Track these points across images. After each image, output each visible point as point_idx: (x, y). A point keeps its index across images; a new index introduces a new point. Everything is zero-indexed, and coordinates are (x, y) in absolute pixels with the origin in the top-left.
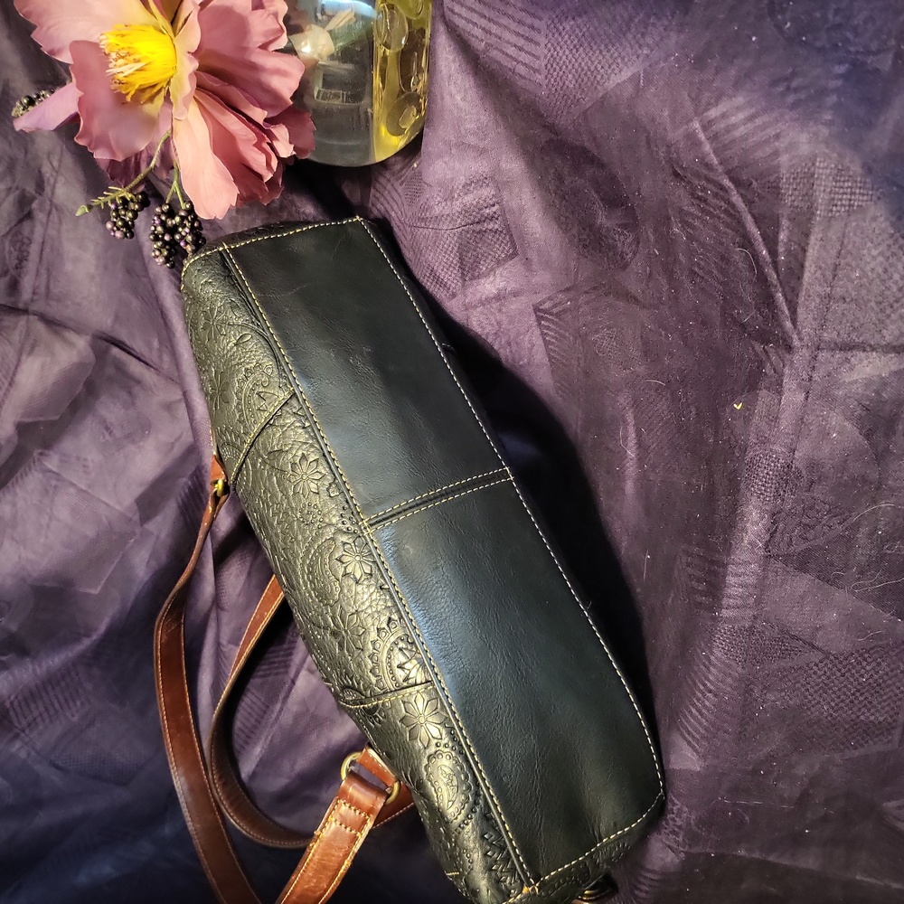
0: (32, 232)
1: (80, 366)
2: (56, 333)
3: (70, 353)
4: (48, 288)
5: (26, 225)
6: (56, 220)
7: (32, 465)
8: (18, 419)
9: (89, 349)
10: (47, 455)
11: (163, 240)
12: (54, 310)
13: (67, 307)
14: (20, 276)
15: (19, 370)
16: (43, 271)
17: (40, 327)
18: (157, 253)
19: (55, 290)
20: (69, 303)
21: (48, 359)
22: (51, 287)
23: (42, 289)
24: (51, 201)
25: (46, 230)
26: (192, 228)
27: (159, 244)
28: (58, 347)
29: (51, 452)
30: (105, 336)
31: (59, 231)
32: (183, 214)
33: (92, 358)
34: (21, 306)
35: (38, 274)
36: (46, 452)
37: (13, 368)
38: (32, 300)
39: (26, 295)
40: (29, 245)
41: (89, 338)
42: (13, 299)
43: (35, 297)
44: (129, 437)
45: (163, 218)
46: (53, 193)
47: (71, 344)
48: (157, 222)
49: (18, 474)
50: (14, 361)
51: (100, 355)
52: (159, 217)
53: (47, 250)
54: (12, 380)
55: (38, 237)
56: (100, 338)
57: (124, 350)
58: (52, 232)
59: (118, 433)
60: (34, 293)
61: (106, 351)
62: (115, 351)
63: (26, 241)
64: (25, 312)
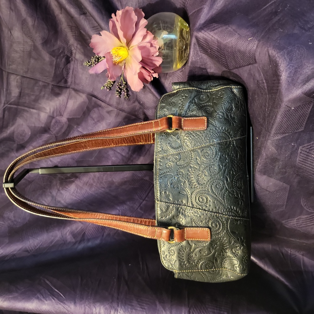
0: (70, 67)
1: (84, 102)
2: (77, 93)
3: (81, 99)
4: (75, 82)
5: (68, 65)
6: (76, 63)
7: (75, 130)
8: (68, 117)
9: (86, 98)
10: (78, 127)
11: (119, 91)
12: (76, 87)
13: (80, 86)
14: (67, 78)
15: (68, 104)
16: (73, 77)
17: (73, 92)
18: (117, 95)
19: (77, 82)
20: (80, 85)
21: (75, 101)
22: (76, 81)
23: (73, 82)
24: (75, 58)
25: (74, 66)
26: (126, 88)
27: (118, 93)
28: (78, 97)
29: (80, 126)
30: (90, 94)
31: (77, 66)
32: (124, 85)
33: (87, 101)
34: (68, 86)
35: (72, 78)
36: (78, 126)
37: (66, 103)
38: (71, 85)
39: (69, 84)
40: (69, 70)
41: (86, 95)
42: (66, 85)
43: (72, 84)
44: (99, 121)
45: (119, 86)
46: (75, 56)
47: (81, 96)
48: (118, 87)
49: (71, 132)
50: (66, 101)
51: (90, 100)
52: (118, 86)
53: (74, 71)
54: (66, 106)
55: (72, 68)
56: (89, 95)
57: (96, 98)
58: (75, 66)
59: (96, 120)
60: (71, 83)
61: (91, 99)
62: (94, 98)
63: (68, 69)
64: (69, 88)
